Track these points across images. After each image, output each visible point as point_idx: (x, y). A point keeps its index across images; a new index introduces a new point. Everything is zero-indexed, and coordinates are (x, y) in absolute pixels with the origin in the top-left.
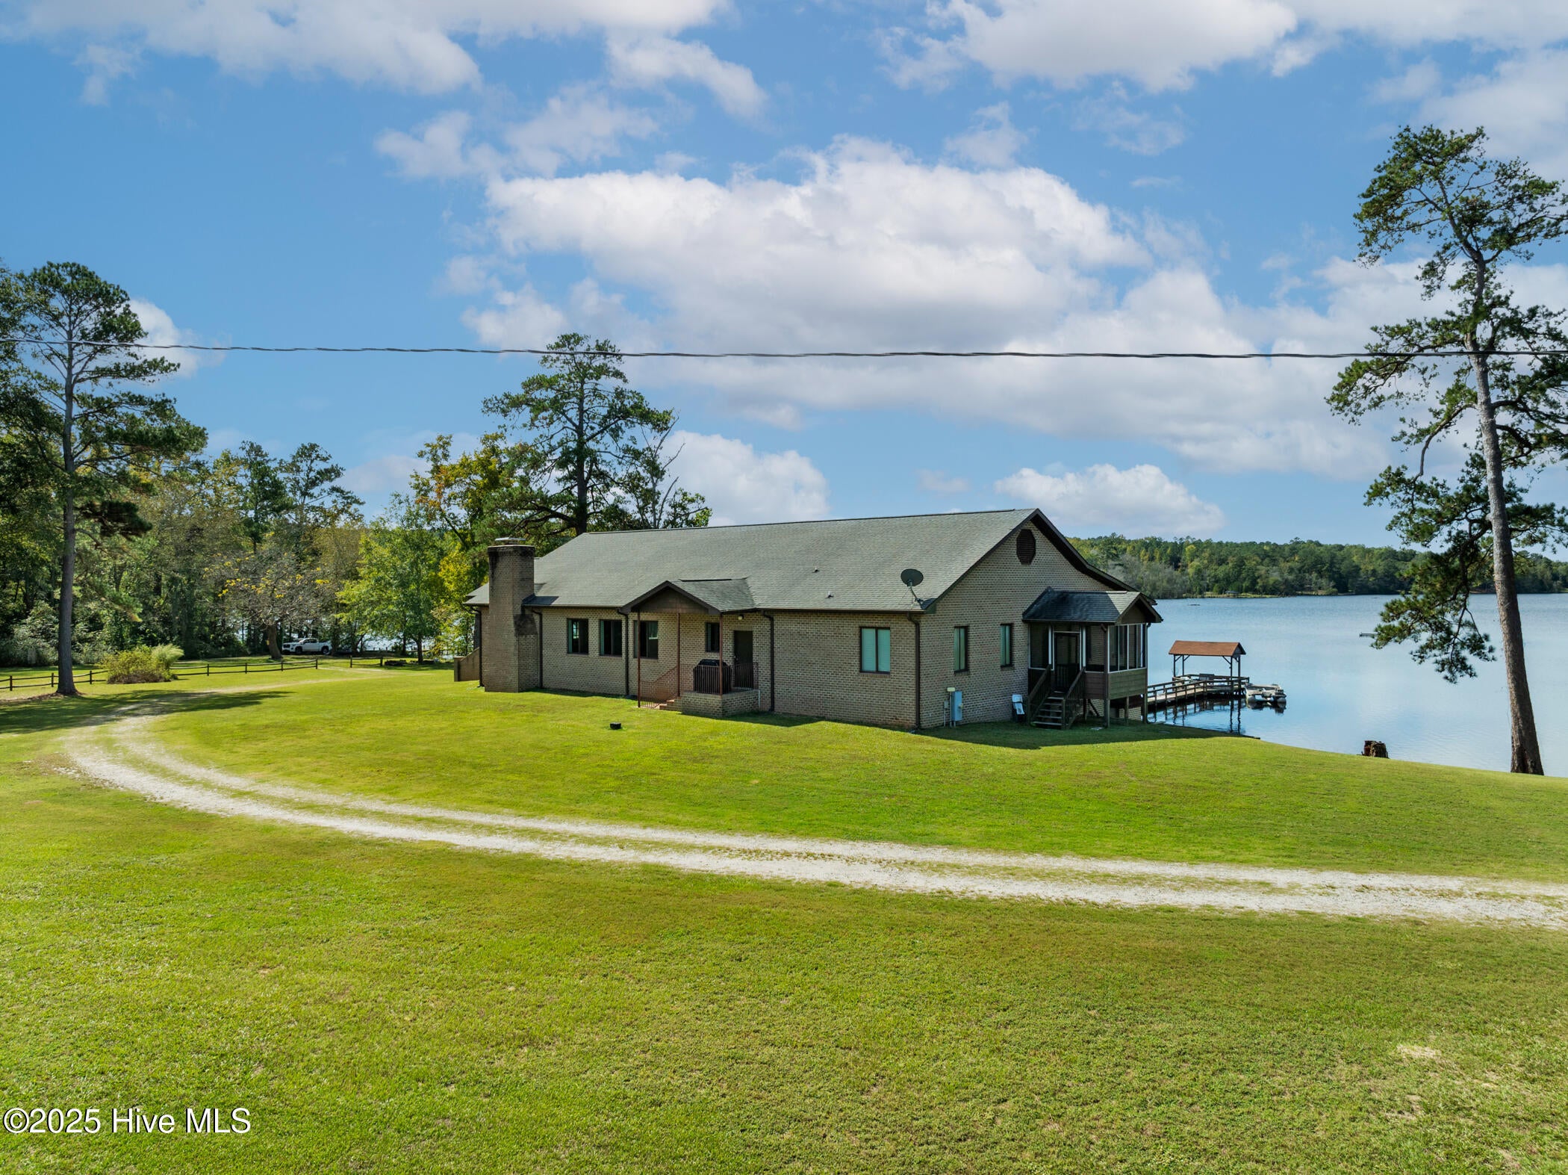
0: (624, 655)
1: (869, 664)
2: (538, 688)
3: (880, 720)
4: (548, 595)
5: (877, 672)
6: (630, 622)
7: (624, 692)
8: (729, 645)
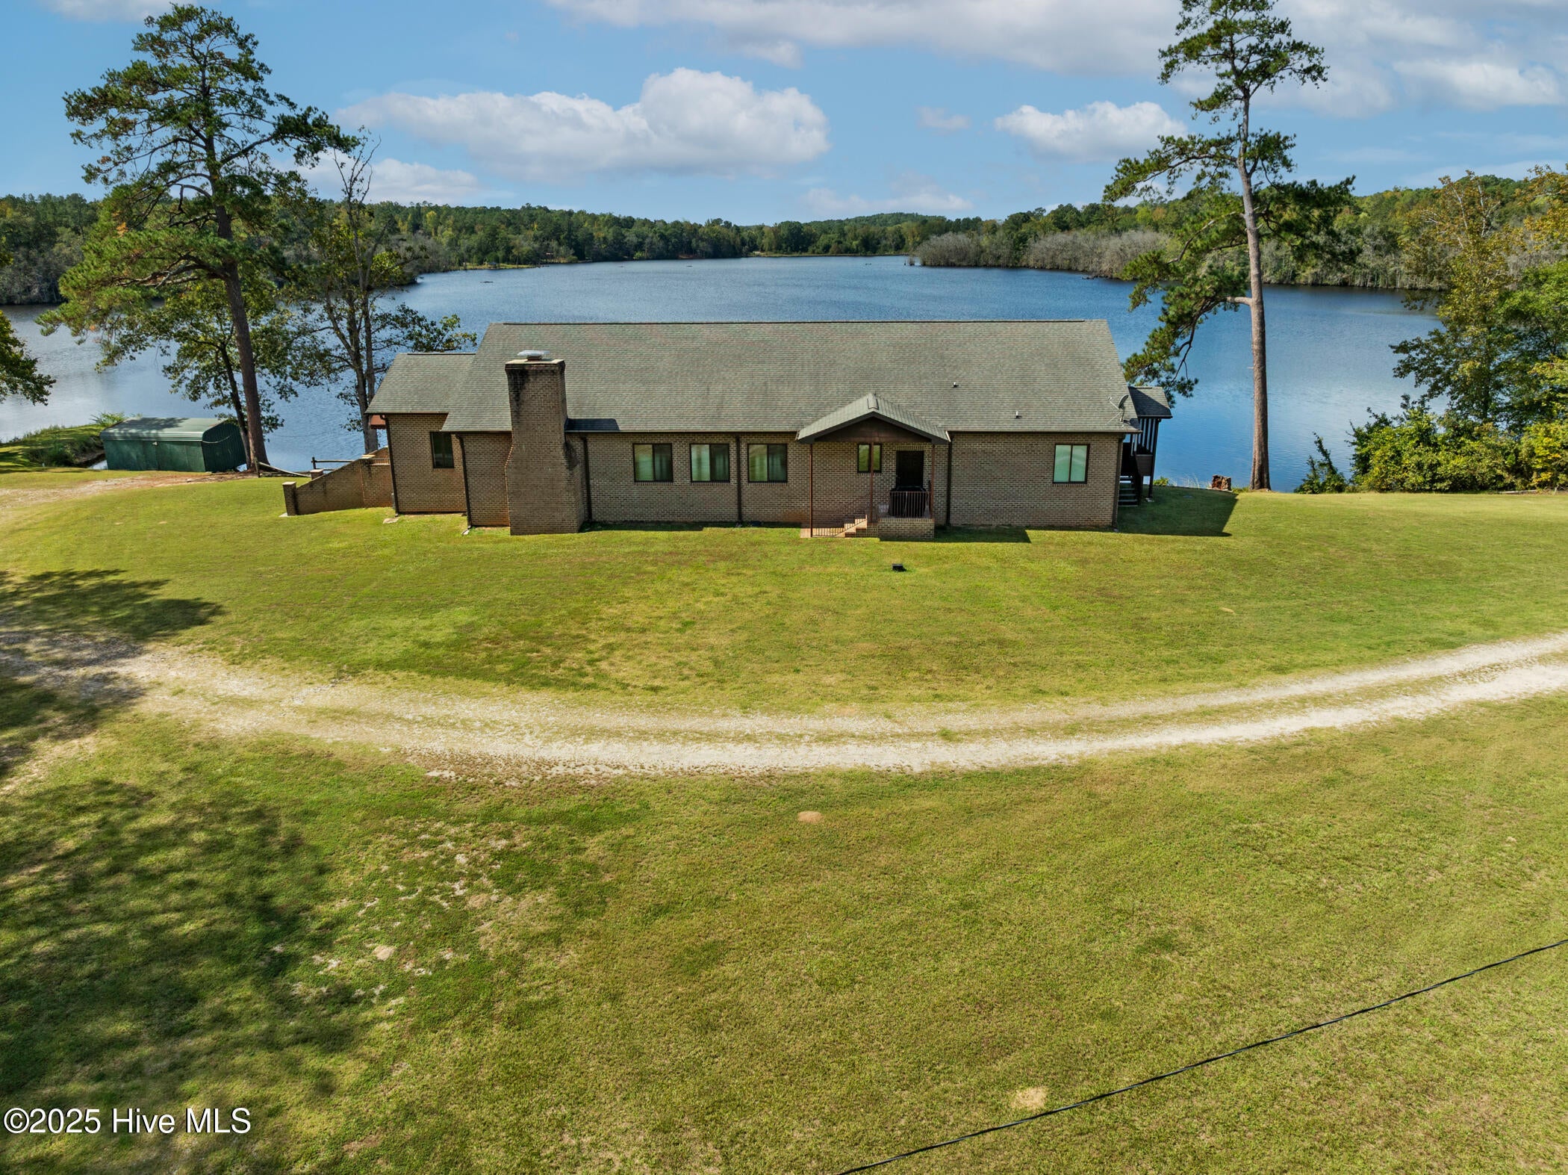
0: (734, 481)
1: (1061, 475)
2: (589, 524)
3: (1074, 523)
4: (590, 417)
5: (1070, 482)
6: (743, 446)
7: (735, 519)
8: (891, 465)
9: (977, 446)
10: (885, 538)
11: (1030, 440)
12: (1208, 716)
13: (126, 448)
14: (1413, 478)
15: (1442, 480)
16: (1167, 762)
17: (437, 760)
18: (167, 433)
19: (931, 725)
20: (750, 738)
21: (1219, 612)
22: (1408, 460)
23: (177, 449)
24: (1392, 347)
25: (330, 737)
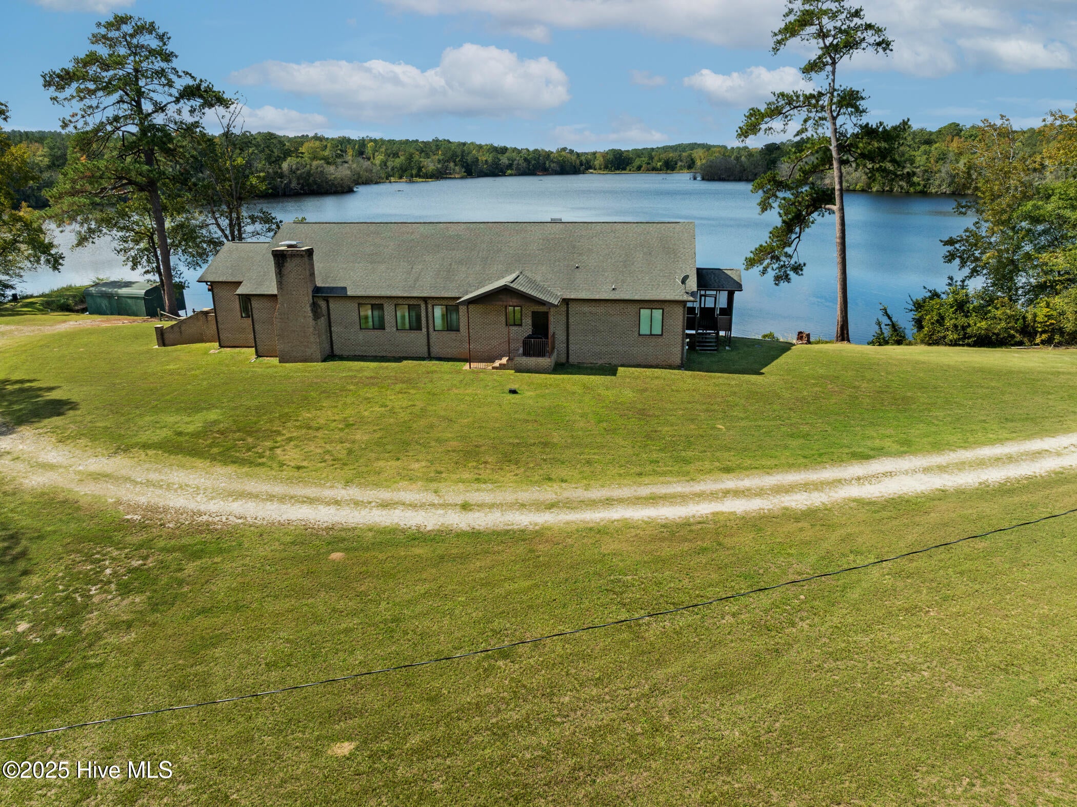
0: (424, 330)
1: (645, 330)
2: (331, 356)
3: (654, 363)
4: (332, 285)
5: (651, 335)
6: (430, 306)
7: (426, 355)
8: (528, 321)
9: (586, 308)
10: (518, 370)
11: (622, 305)
12: (653, 500)
13: (98, 300)
14: (951, 336)
15: (969, 338)
16: (600, 532)
17: (135, 508)
18: (124, 291)
19: (459, 500)
20: (337, 503)
21: (713, 428)
22: (948, 323)
23: (129, 301)
24: (941, 241)
25: (85, 491)
